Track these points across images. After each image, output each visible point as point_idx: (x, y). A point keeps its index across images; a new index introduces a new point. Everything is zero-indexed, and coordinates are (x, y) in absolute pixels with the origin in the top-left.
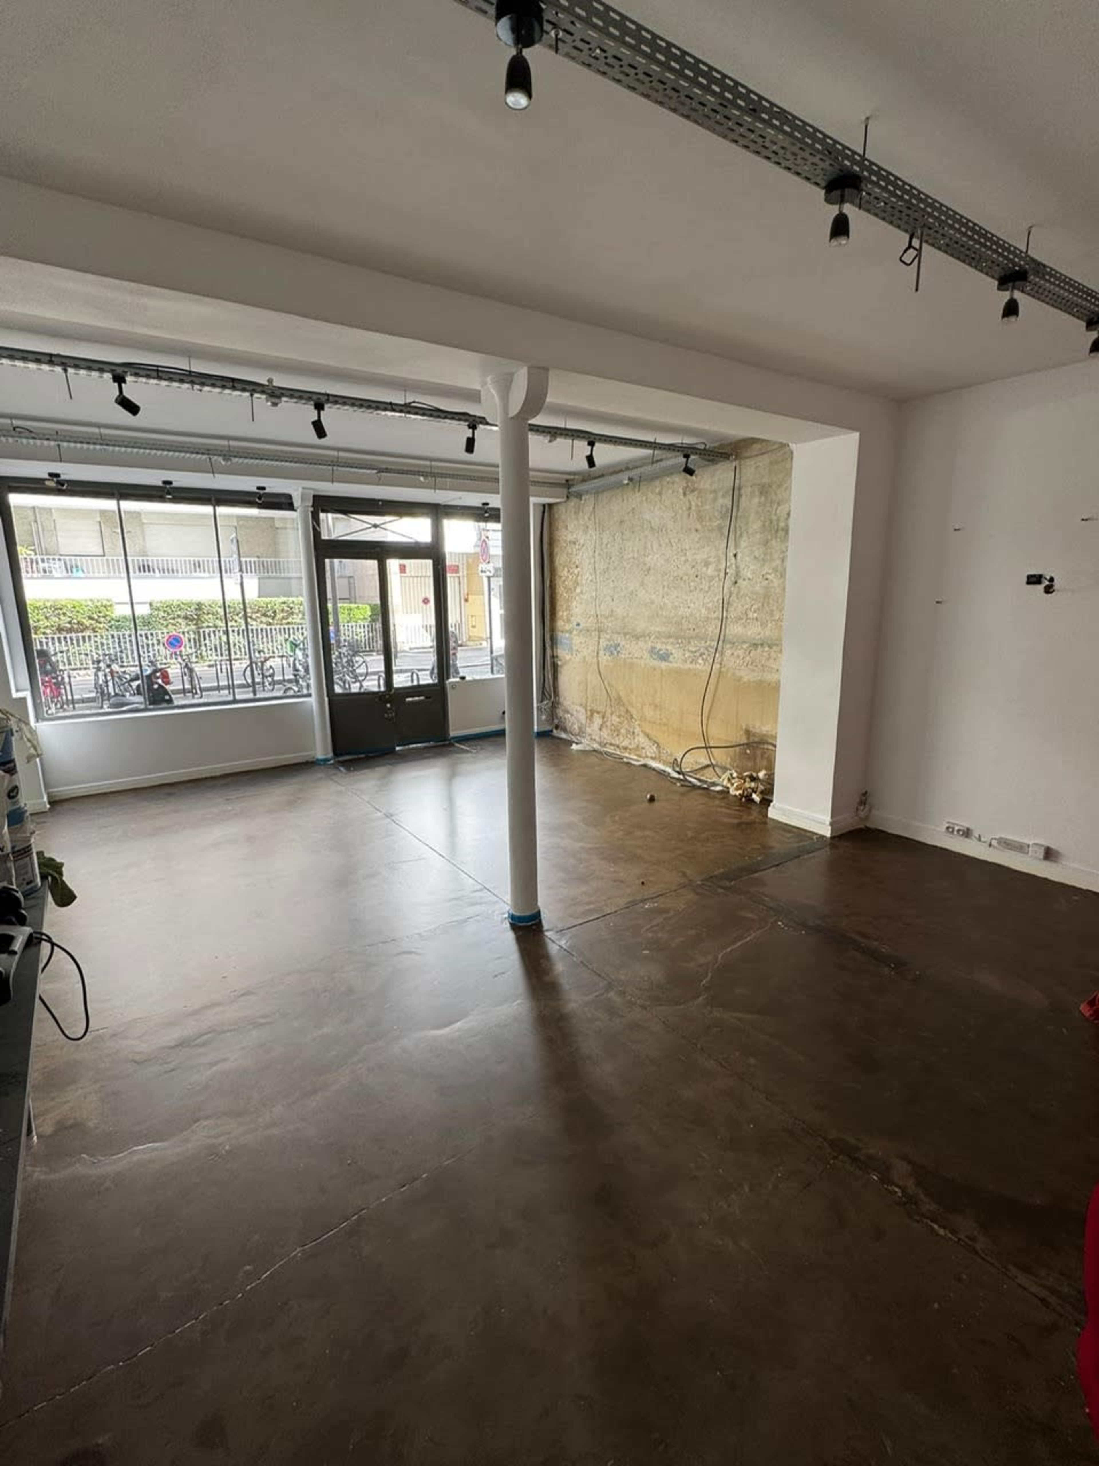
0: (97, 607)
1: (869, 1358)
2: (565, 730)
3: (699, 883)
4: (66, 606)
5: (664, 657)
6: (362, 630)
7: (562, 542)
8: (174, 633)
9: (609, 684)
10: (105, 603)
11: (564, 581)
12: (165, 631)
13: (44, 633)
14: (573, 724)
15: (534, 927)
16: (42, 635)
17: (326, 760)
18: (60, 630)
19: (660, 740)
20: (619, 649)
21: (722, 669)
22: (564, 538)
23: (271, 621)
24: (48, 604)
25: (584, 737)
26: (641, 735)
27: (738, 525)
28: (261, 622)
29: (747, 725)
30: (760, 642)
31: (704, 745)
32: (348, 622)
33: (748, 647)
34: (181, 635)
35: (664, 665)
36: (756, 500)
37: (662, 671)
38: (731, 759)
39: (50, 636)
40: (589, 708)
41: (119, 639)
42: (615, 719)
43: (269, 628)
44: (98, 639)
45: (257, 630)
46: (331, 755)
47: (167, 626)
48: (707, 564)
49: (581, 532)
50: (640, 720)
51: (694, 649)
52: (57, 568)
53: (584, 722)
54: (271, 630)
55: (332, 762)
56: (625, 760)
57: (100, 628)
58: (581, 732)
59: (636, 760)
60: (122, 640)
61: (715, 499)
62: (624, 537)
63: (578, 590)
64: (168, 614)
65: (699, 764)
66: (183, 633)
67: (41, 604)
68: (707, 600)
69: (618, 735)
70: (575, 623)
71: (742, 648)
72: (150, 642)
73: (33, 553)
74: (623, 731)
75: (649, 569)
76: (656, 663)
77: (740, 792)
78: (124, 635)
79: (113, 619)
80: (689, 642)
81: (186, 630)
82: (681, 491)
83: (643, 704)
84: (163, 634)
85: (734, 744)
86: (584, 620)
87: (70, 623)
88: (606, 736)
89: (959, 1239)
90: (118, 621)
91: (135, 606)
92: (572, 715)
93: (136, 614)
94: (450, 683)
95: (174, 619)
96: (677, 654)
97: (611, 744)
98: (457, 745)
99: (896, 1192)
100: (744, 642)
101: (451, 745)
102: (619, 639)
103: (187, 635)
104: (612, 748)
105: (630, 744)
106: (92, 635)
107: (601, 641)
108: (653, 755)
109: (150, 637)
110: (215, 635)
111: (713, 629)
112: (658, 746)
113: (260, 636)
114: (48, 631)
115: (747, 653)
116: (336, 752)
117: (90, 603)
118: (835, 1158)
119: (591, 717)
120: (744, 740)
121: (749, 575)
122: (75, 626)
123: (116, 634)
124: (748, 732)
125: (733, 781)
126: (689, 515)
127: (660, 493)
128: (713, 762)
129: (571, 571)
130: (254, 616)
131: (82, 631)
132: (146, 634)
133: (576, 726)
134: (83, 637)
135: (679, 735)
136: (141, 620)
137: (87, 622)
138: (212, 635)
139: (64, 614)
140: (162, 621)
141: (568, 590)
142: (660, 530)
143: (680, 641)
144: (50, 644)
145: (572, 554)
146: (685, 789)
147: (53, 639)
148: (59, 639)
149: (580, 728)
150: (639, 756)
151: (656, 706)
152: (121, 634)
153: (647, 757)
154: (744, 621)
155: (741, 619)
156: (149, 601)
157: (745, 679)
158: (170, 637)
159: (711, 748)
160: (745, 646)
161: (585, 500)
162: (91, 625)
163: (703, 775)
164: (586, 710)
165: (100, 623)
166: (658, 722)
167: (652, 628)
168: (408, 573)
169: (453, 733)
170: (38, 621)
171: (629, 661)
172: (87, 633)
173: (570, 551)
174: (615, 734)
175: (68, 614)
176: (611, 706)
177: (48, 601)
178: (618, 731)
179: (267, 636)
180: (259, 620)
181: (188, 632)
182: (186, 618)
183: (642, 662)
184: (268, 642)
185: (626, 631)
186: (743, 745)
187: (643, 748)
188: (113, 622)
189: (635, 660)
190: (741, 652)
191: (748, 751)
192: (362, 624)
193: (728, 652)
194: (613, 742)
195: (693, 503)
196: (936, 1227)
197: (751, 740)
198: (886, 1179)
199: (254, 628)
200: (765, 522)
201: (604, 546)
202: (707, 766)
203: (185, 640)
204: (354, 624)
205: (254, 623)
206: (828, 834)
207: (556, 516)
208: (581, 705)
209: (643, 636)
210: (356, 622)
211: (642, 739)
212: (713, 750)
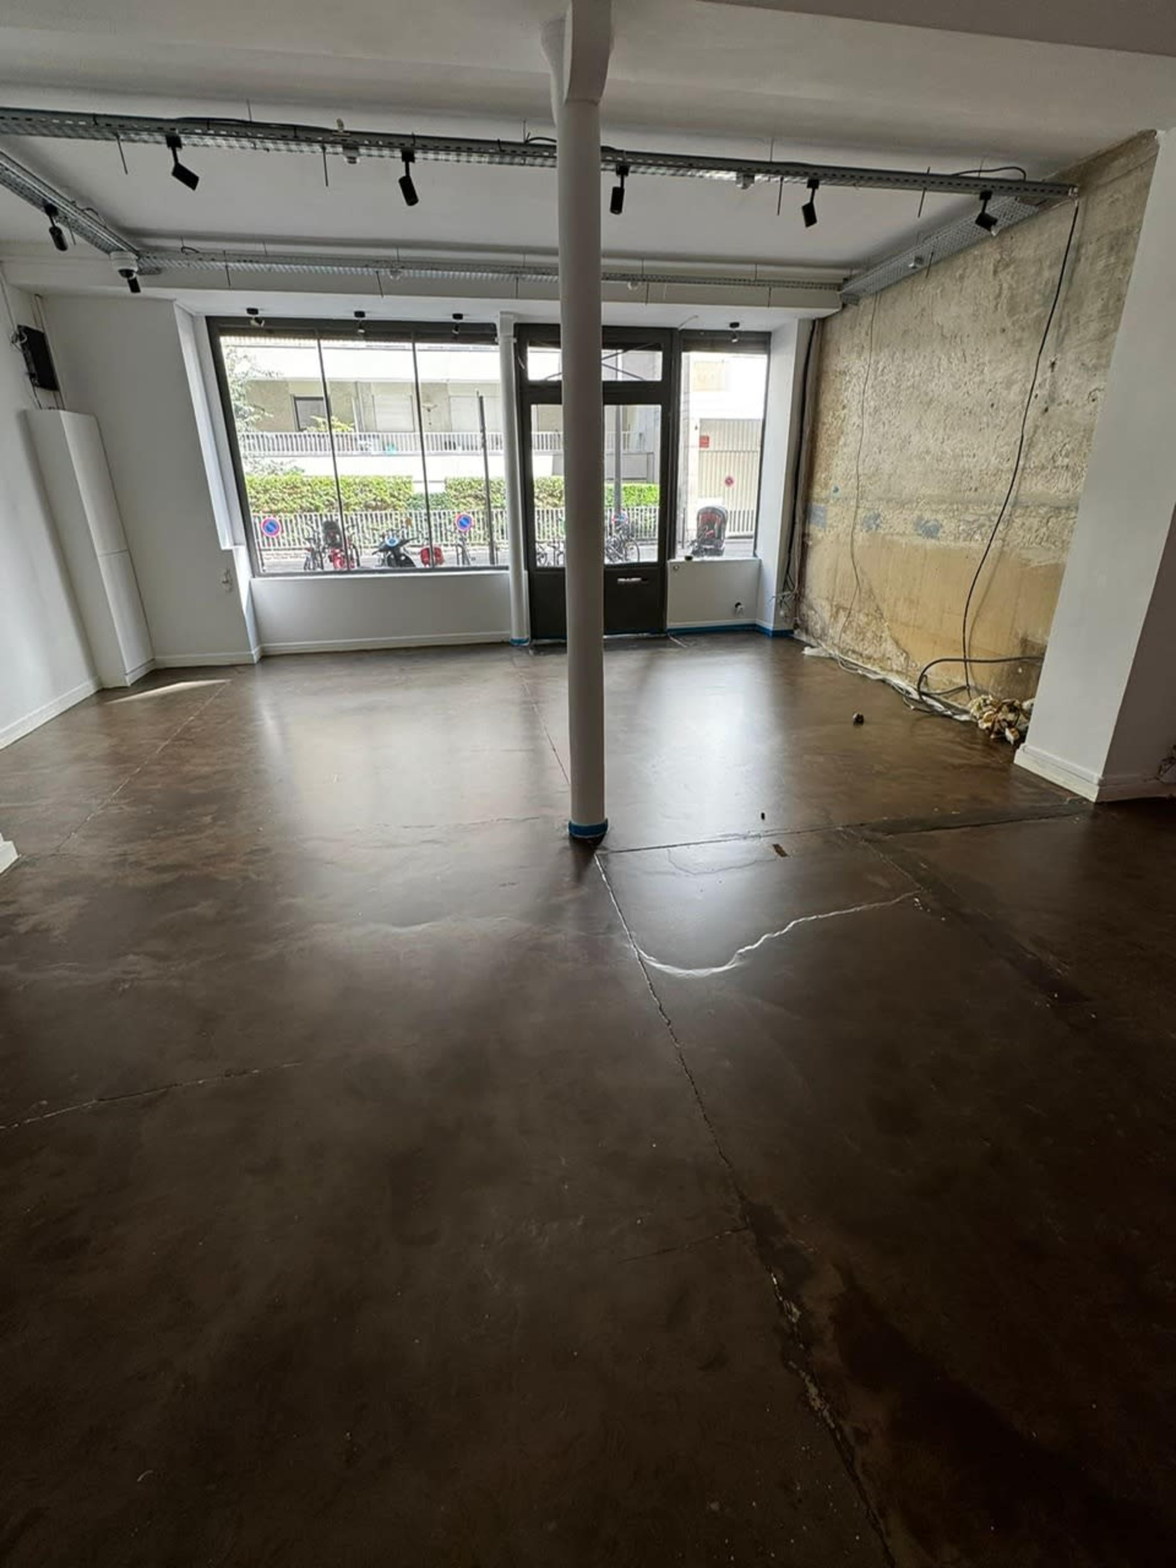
0: (397, 484)
1: (552, 1526)
2: (807, 632)
3: (840, 829)
4: (371, 482)
5: (931, 532)
6: (653, 515)
7: (830, 374)
8: (465, 513)
9: (862, 571)
10: (405, 479)
11: (827, 429)
12: (456, 510)
13: (354, 510)
14: (816, 623)
15: (589, 842)
16: (352, 512)
17: (520, 642)
18: (367, 507)
19: (910, 648)
20: (878, 522)
21: (1006, 549)
22: (834, 368)
23: (557, 502)
24: (357, 481)
25: (825, 641)
26: (890, 641)
27: (1065, 313)
28: (548, 503)
29: (1025, 634)
30: (1065, 505)
31: (962, 657)
32: (638, 505)
33: (1046, 513)
34: (471, 515)
35: (930, 543)
36: (1101, 264)
37: (925, 550)
38: (996, 680)
39: (359, 513)
40: (835, 603)
41: (416, 517)
42: (863, 619)
43: (554, 509)
44: (398, 517)
45: (543, 512)
46: (526, 636)
47: (458, 506)
48: (1009, 384)
49: (854, 356)
50: (891, 620)
51: (971, 520)
52: (373, 445)
53: (827, 622)
54: (557, 512)
55: (526, 644)
56: (860, 672)
57: (400, 507)
58: (823, 635)
59: (876, 672)
60: (419, 518)
61: (1039, 273)
62: (906, 356)
63: (842, 440)
64: (460, 493)
65: (954, 684)
66: (473, 513)
67: (351, 480)
68: (1001, 442)
69: (863, 640)
70: (833, 489)
71: (1038, 513)
72: (443, 522)
73: (352, 429)
74: (869, 635)
75: (931, 401)
76: (919, 541)
77: (989, 724)
78: (420, 513)
79: (411, 497)
80: (967, 509)
81: (476, 510)
82: (991, 267)
83: (897, 599)
84: (454, 513)
85: (1004, 658)
86: (843, 485)
87: (375, 500)
88: (849, 641)
89: (839, 1428)
90: (415, 499)
91: (429, 485)
92: (816, 612)
93: (429, 492)
94: (672, 563)
95: (465, 497)
96: (949, 526)
97: (854, 652)
98: (672, 638)
99: (790, 1312)
100: (1044, 505)
101: (667, 638)
102: (881, 507)
103: (476, 515)
104: (854, 656)
105: (875, 652)
106: (393, 513)
107: (860, 511)
108: (900, 669)
109: (442, 516)
110: (502, 517)
111: (1002, 488)
112: (907, 658)
113: (546, 519)
114: (357, 508)
115: (1045, 521)
116: (534, 635)
117: (392, 480)
118: (735, 1230)
119: (835, 616)
120: (1017, 654)
121: (1068, 396)
122: (379, 504)
123: (413, 512)
124: (1024, 642)
125: (984, 709)
126: (996, 307)
127: (962, 277)
128: (971, 683)
129: (837, 414)
130: (541, 496)
131: (385, 509)
132: (439, 514)
133: (818, 627)
134: (386, 515)
135: (935, 643)
136: (435, 498)
137: (389, 500)
138: (499, 516)
139: (370, 491)
140: (454, 501)
141: (832, 443)
142: (949, 339)
143: (955, 507)
144: (359, 520)
145: (840, 390)
146: (919, 714)
147: (361, 515)
148: (366, 515)
149: (823, 629)
150: (882, 669)
151: (912, 602)
152: (418, 512)
153: (892, 670)
154: (1048, 471)
155: (1043, 468)
156: (443, 479)
157: (1034, 564)
158: (460, 517)
159: (971, 661)
160: (1042, 511)
161: (865, 306)
162: (392, 502)
163: (956, 700)
164: (832, 606)
165: (400, 500)
166: (912, 623)
167: (923, 491)
168: (711, 447)
169: (671, 624)
170: (349, 497)
171: (889, 537)
172: (389, 511)
173: (839, 386)
174: (861, 637)
175: (374, 491)
176: (860, 601)
177: (357, 477)
178: (864, 634)
179: (552, 518)
180: (545, 501)
181: (478, 513)
182: (476, 497)
183: (903, 541)
184: (553, 526)
185: (890, 495)
186: (1015, 659)
187: (889, 658)
188: (411, 500)
189: (896, 538)
190: (1035, 522)
191: (1020, 670)
192: (653, 507)
193: (1018, 522)
194: (857, 648)
195: (1005, 286)
196: (813, 1391)
197: (1028, 654)
198: (789, 1291)
199: (541, 509)
200: (1108, 299)
201: (879, 372)
202: (962, 688)
203: (474, 519)
204: (644, 507)
205: (540, 504)
206: (1093, 797)
207: (829, 336)
208: (827, 599)
209: (910, 502)
210: (646, 505)
211: (889, 647)
212: (973, 664)
